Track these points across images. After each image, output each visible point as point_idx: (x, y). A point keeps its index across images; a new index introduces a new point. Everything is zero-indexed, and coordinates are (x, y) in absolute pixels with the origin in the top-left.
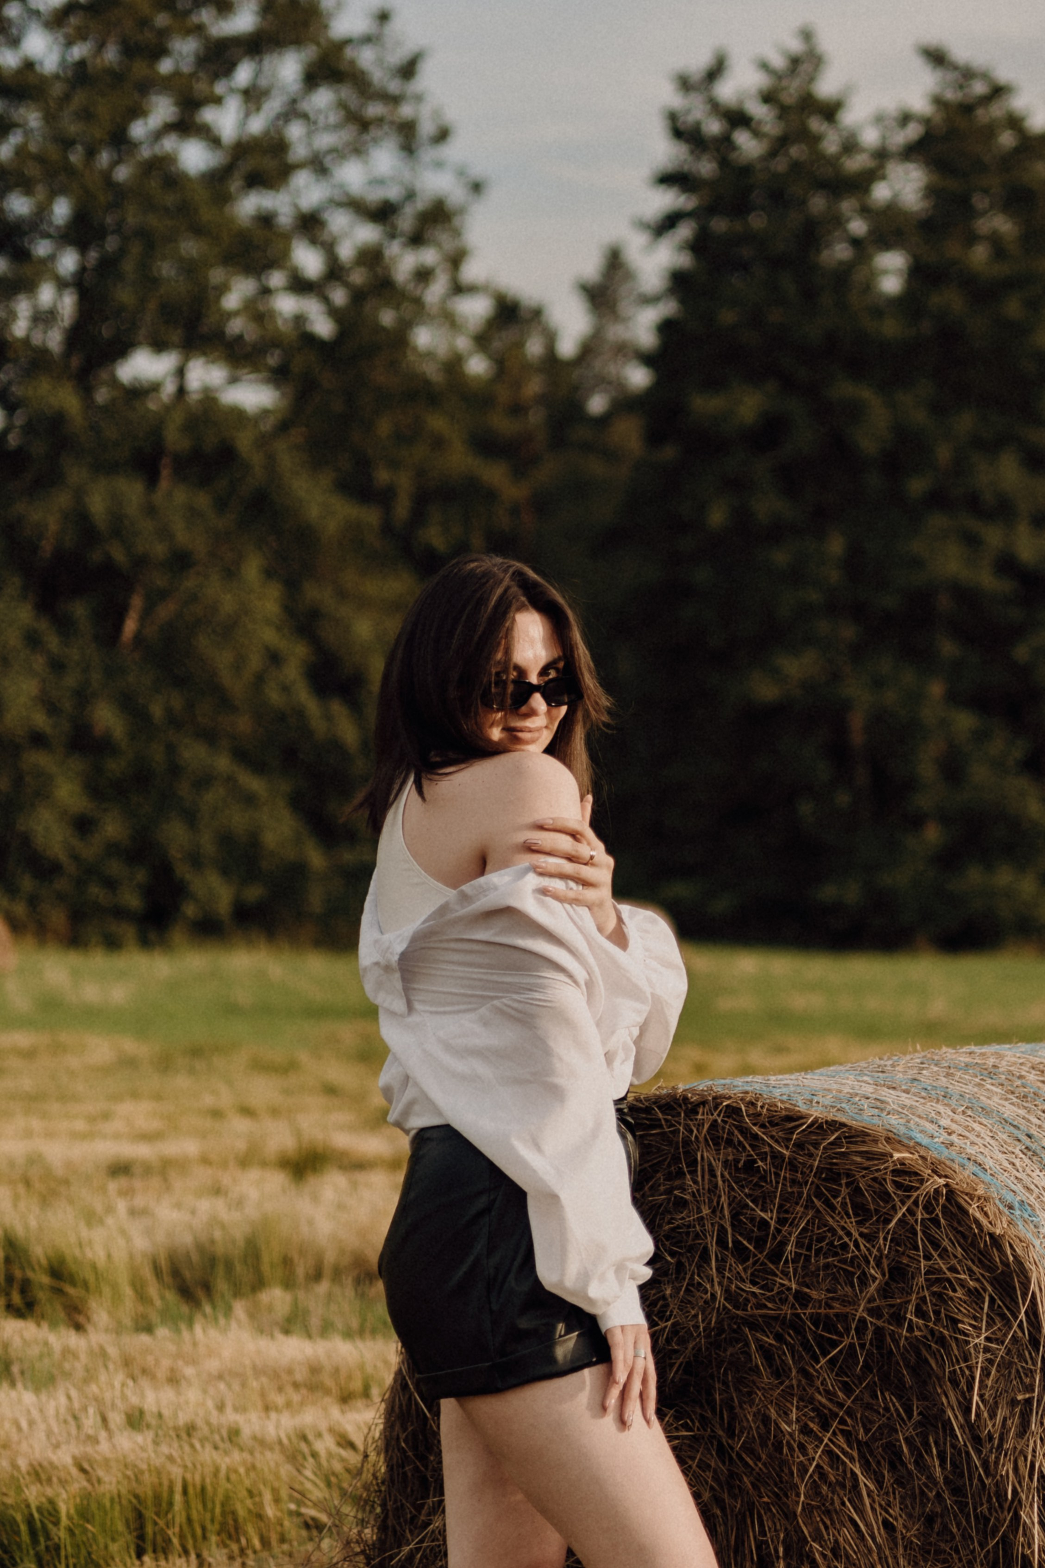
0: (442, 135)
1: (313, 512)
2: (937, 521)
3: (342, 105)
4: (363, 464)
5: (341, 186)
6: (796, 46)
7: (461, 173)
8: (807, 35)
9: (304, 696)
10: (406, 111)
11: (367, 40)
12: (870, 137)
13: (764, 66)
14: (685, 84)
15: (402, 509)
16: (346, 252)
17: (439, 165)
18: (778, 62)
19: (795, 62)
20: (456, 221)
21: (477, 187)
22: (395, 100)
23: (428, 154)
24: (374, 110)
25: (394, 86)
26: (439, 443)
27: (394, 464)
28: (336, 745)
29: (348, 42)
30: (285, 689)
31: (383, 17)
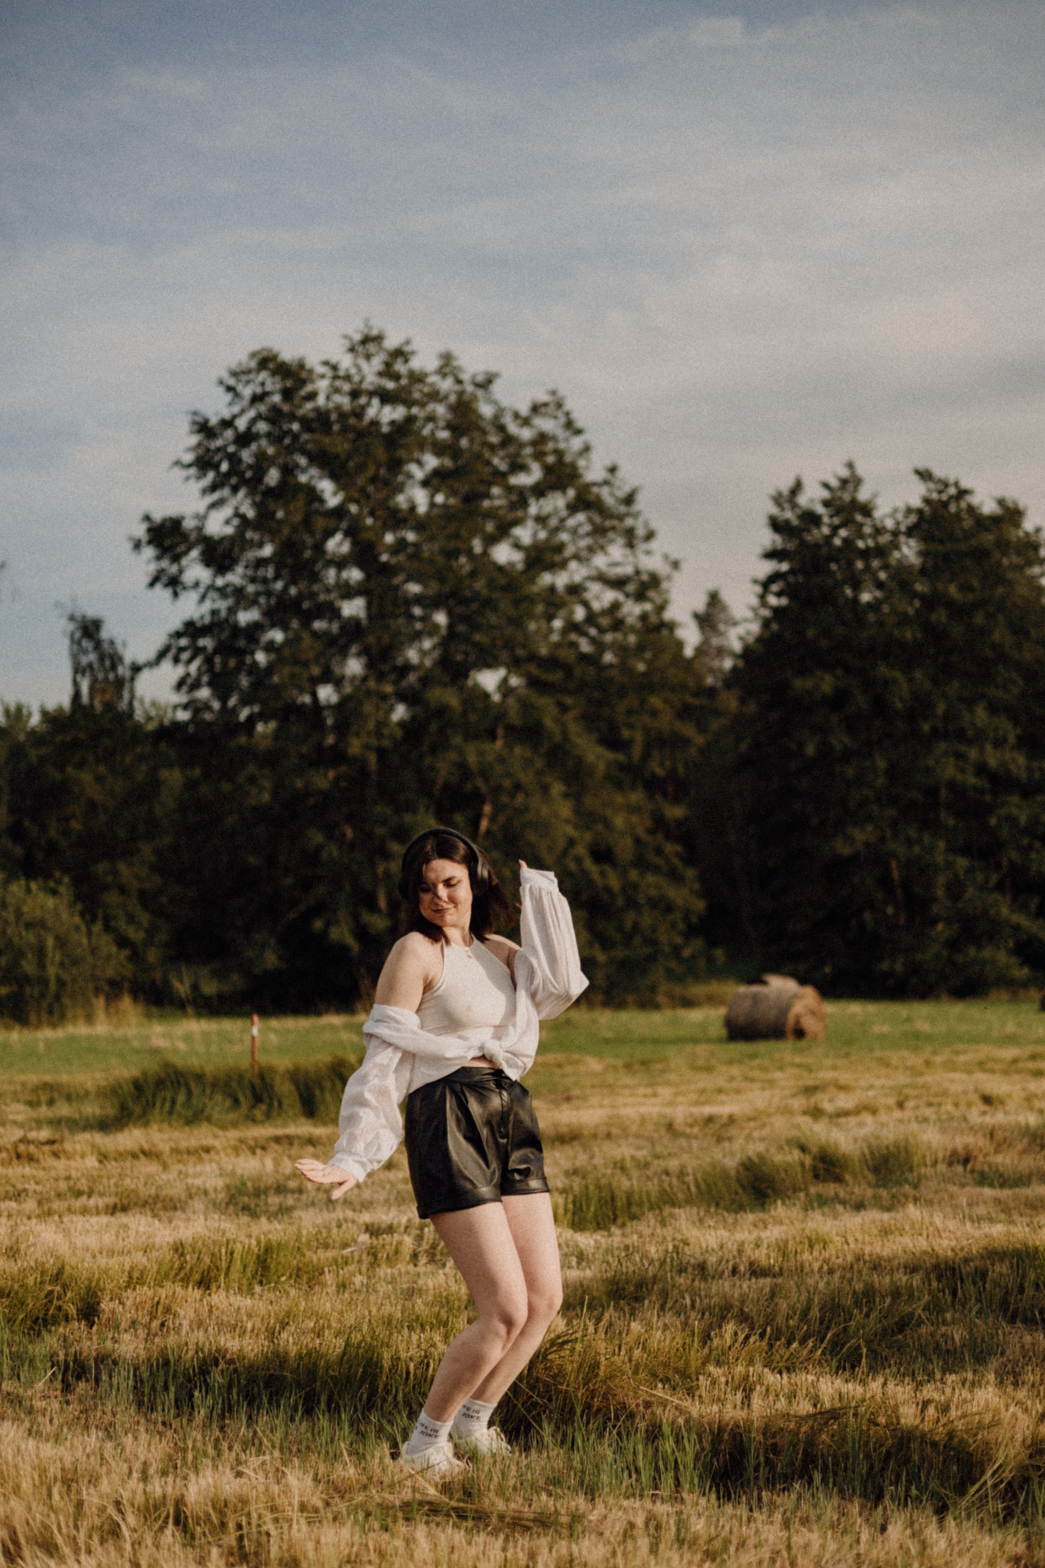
0: (650, 536)
1: (591, 758)
2: (942, 746)
3: (590, 520)
4: (614, 729)
5: (597, 568)
6: (845, 473)
7: (666, 557)
8: (850, 465)
9: (588, 863)
10: (629, 522)
11: (606, 483)
12: (889, 524)
13: (826, 486)
14: (778, 500)
15: (637, 751)
16: (596, 606)
17: (648, 553)
18: (834, 483)
19: (844, 482)
20: (665, 585)
21: (676, 565)
22: (621, 518)
23: (642, 546)
24: (608, 523)
25: (623, 509)
26: (654, 713)
27: (631, 727)
28: (608, 890)
29: (594, 484)
30: (578, 860)
31: (613, 470)
